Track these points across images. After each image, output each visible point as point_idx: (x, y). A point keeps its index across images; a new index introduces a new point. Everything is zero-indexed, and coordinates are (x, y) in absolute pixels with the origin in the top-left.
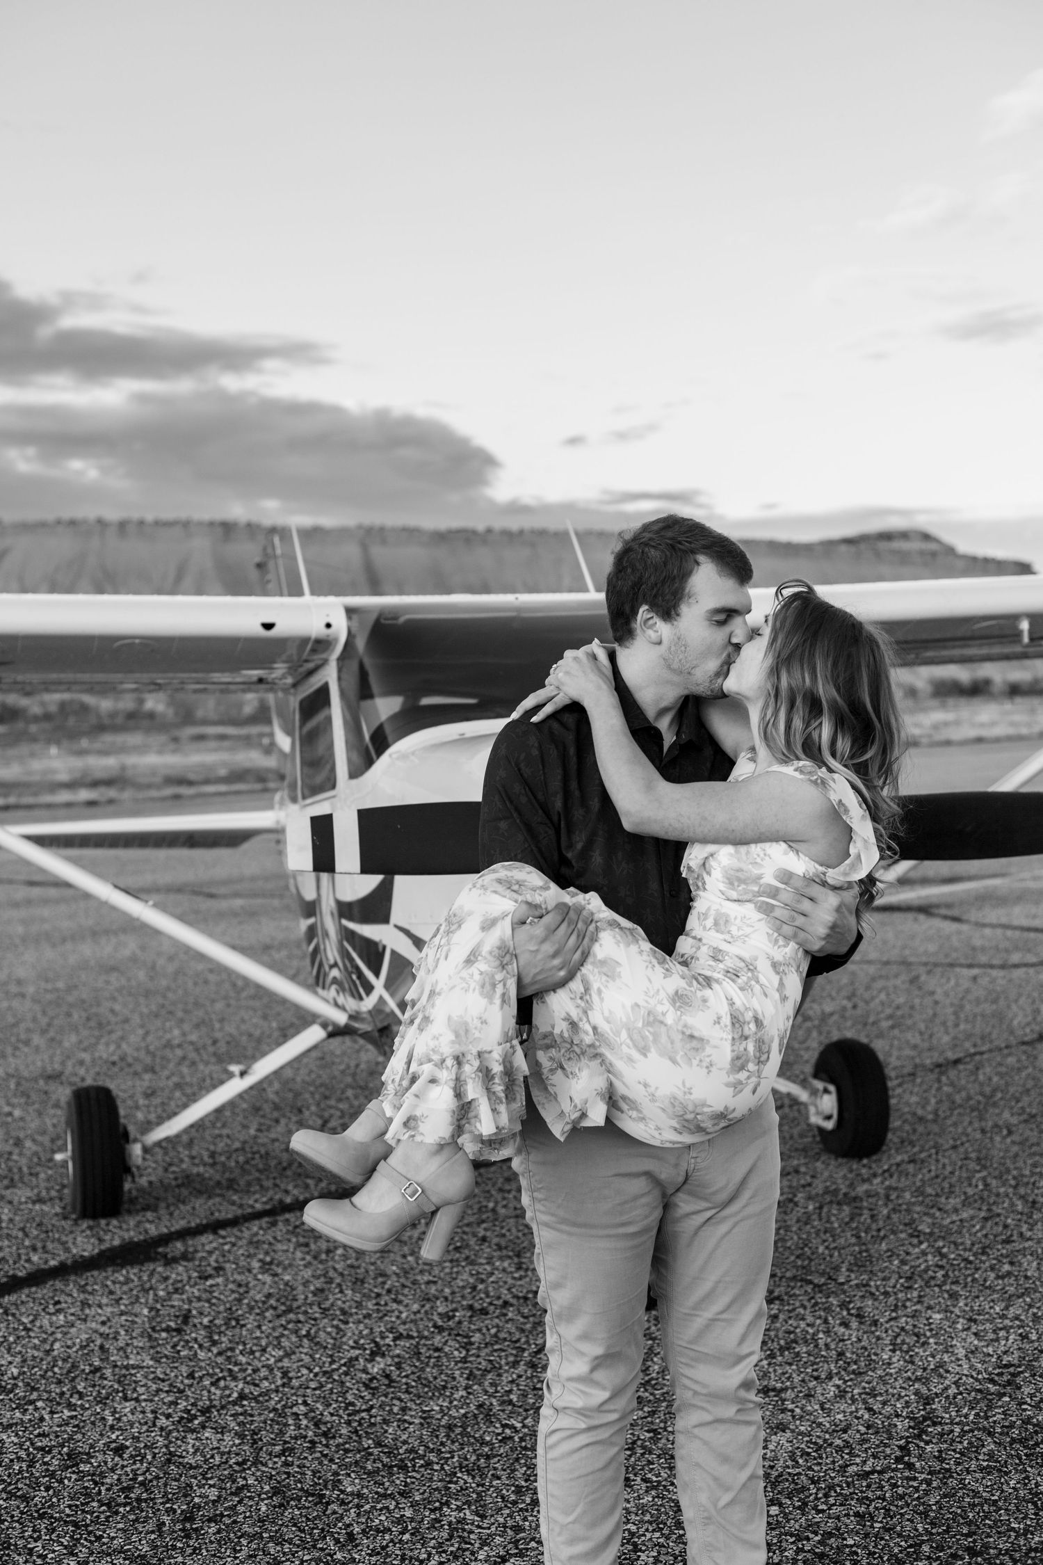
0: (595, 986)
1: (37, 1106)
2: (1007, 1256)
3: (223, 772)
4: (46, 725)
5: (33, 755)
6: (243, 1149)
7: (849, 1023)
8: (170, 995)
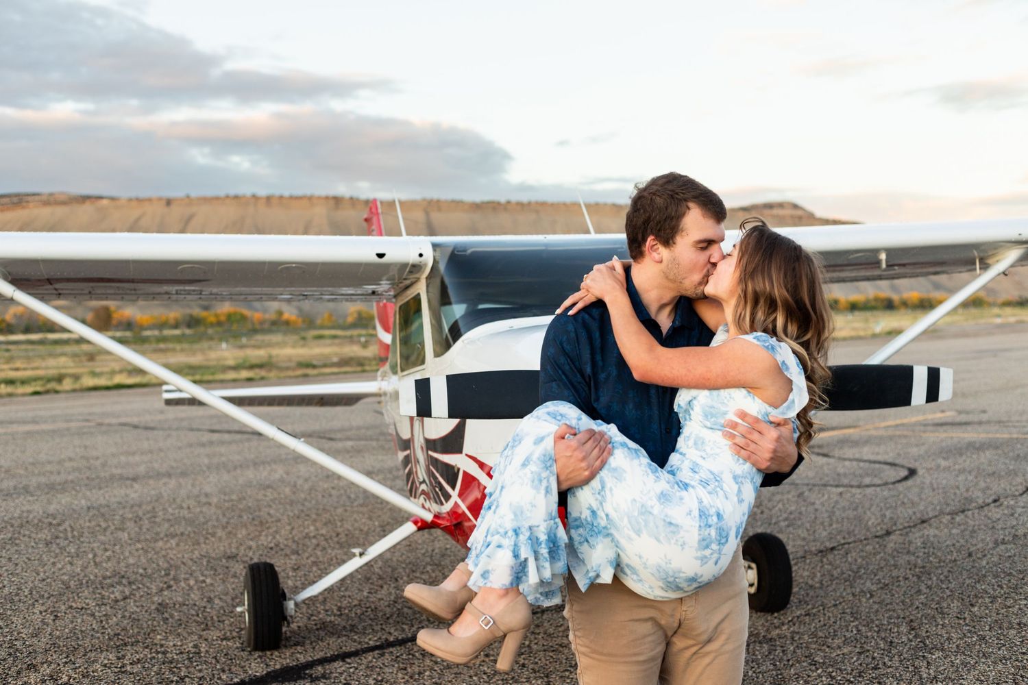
0: (608, 485)
1: (221, 576)
2: (876, 678)
3: (335, 360)
4: (219, 329)
5: (210, 348)
6: (360, 605)
7: (759, 523)
8: (307, 504)
